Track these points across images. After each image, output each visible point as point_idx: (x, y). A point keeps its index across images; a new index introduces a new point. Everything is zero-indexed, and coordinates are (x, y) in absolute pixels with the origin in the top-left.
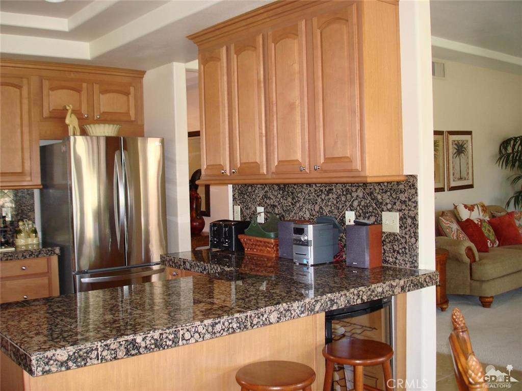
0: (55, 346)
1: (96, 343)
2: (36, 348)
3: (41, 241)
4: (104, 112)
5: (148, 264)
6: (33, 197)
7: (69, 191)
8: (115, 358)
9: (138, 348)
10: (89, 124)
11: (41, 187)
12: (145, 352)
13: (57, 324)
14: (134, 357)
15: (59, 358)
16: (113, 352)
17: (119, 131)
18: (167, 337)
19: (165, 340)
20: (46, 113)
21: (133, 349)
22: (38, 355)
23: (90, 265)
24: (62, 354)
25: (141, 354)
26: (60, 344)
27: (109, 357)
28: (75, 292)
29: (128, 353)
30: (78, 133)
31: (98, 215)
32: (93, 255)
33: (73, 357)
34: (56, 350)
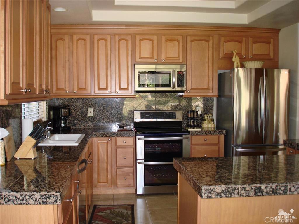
0: (215, 184)
1: (238, 185)
2: (205, 183)
3: (216, 126)
4: (255, 54)
5: (276, 144)
6: (213, 102)
7: (232, 99)
8: (248, 196)
9: (262, 192)
10: (246, 61)
11: (218, 96)
12: (266, 195)
13: (218, 172)
14: (259, 197)
15: (217, 191)
16: (247, 192)
17: (263, 65)
18: (280, 189)
19: (279, 190)
20: (222, 56)
21: (259, 192)
22: (206, 187)
23: (242, 141)
24: (219, 189)
25: (263, 195)
26: (218, 183)
27: (244, 195)
28: (233, 156)
29: (256, 194)
30: (239, 67)
31: (249, 114)
32: (245, 136)
33: (224, 191)
34: (215, 186)
